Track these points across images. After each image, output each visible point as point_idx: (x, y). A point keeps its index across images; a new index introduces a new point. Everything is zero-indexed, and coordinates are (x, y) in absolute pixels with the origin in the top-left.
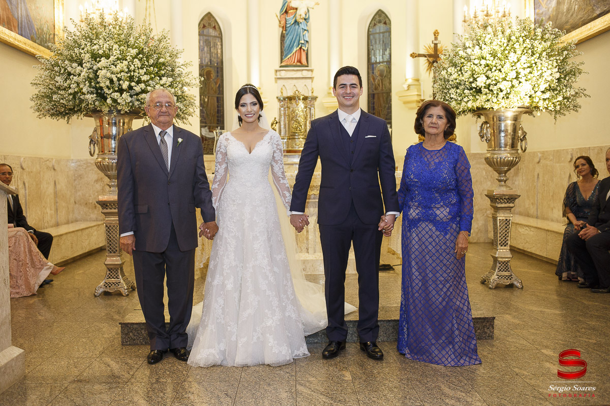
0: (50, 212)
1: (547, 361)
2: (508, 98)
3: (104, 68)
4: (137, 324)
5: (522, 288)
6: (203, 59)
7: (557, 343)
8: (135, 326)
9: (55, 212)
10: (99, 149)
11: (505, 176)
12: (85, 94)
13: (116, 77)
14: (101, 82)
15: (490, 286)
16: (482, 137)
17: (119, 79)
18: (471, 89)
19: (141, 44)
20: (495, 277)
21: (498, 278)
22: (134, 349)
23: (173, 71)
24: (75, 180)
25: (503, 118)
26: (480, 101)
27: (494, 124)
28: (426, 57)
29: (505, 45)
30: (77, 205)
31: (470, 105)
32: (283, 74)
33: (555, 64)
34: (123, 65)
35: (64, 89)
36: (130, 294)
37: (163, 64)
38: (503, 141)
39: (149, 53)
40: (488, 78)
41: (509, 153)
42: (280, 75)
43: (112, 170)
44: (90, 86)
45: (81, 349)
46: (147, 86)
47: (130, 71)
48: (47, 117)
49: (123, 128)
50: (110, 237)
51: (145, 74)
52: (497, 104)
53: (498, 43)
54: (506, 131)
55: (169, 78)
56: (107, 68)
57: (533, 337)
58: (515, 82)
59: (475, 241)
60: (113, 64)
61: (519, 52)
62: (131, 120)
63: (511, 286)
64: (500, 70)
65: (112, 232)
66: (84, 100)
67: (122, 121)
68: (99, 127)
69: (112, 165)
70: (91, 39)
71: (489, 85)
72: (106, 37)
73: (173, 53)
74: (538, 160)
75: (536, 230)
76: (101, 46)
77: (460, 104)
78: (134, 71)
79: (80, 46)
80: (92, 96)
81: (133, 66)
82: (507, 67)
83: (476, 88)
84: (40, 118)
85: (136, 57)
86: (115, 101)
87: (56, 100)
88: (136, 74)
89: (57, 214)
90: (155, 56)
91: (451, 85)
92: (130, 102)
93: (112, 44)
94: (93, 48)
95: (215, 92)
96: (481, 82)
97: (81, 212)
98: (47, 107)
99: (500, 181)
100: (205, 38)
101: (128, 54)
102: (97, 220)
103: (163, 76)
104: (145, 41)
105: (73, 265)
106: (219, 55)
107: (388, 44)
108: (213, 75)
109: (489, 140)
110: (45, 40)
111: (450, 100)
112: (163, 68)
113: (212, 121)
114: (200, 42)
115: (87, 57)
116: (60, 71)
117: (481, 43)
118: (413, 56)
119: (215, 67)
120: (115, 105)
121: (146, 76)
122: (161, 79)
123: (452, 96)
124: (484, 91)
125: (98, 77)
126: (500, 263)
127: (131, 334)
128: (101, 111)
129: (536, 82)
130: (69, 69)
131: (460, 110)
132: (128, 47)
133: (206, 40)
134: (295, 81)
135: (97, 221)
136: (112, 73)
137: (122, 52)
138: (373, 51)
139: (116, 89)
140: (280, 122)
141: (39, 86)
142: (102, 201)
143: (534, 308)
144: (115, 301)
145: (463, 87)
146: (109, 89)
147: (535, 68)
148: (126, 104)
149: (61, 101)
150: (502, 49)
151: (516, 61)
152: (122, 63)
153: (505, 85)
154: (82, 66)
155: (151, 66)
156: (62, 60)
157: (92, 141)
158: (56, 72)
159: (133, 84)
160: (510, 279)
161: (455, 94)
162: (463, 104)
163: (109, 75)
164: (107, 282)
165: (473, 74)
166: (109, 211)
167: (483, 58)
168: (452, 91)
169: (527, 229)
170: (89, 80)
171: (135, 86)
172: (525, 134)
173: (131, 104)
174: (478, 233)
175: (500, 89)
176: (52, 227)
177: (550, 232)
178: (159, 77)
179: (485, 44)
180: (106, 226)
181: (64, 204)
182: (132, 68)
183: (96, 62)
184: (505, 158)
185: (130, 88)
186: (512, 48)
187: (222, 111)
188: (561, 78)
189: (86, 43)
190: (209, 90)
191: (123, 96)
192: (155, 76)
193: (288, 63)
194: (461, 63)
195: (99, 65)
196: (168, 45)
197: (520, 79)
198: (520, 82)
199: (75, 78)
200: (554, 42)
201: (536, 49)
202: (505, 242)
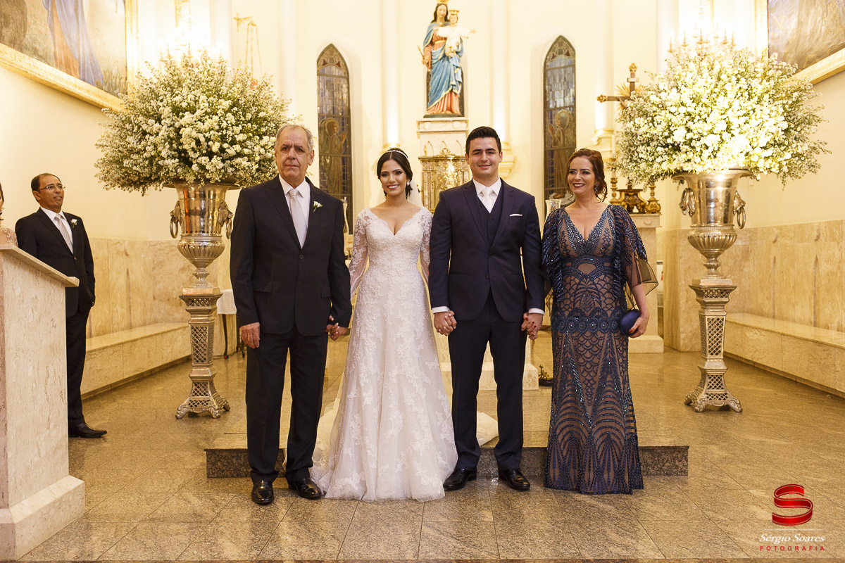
0: (120, 310)
1: (754, 504)
2: (715, 157)
3: (189, 125)
4: (226, 450)
5: (741, 411)
6: (324, 106)
7: (773, 482)
8: (224, 454)
9: (127, 310)
10: (183, 228)
11: (716, 261)
12: (164, 159)
13: (204, 136)
14: (184, 143)
15: (696, 408)
16: (684, 209)
17: (208, 140)
18: (667, 145)
19: (236, 94)
20: (703, 396)
21: (708, 397)
22: (223, 482)
23: (277, 127)
24: (154, 269)
25: (711, 183)
26: (679, 161)
27: (699, 191)
28: (619, 100)
29: (712, 86)
30: (157, 301)
31: (665, 167)
32: (428, 126)
33: (781, 110)
34: (213, 120)
35: (138, 153)
36: (222, 417)
37: (265, 119)
38: (712, 214)
39: (246, 105)
40: (689, 130)
41: (720, 230)
42: (424, 128)
43: (200, 255)
44: (171, 149)
45: (155, 482)
46: (243, 147)
47: (221, 129)
48: (116, 187)
49: (214, 202)
50: (197, 342)
51: (241, 132)
52: (699, 166)
53: (703, 85)
54: (716, 200)
55: (272, 138)
56: (192, 125)
57: (741, 474)
58: (726, 136)
59: (688, 349)
60: (200, 120)
61: (731, 95)
62: (224, 191)
63: (726, 409)
64: (705, 120)
65: (200, 335)
66: (163, 167)
67: (212, 192)
68: (183, 201)
69: (200, 249)
70: (172, 88)
71: (691, 140)
72: (190, 86)
73: (277, 105)
74: (774, 238)
75: (768, 333)
76: (185, 97)
77: (651, 166)
78: (227, 129)
79: (157, 96)
80: (173, 161)
81: (225, 122)
82: (715, 117)
83: (673, 145)
84: (107, 189)
85: (229, 111)
86: (202, 167)
87: (127, 166)
88: (229, 133)
89: (130, 313)
90: (254, 109)
91: (640, 141)
92: (222, 168)
93: (198, 95)
94: (175, 99)
95: (340, 151)
96: (679, 136)
97: (162, 311)
98: (116, 176)
99: (709, 267)
100: (326, 78)
101: (218, 107)
102: (182, 320)
103: (265, 134)
104: (240, 89)
105: (150, 379)
106: (345, 101)
107: (572, 82)
108: (337, 128)
109: (693, 213)
110: (114, 85)
111: (638, 160)
112: (264, 124)
113: (336, 189)
114: (319, 85)
115: (166, 111)
116: (133, 130)
117: (680, 84)
118: (601, 99)
119: (339, 117)
120: (202, 172)
121: (242, 135)
122: (261, 138)
123: (641, 155)
124: (684, 148)
125: (180, 136)
126: (710, 378)
127: (219, 464)
128: (184, 181)
129: (755, 135)
130: (144, 127)
131: (653, 174)
132: (219, 98)
133: (327, 81)
134: (443, 136)
135: (183, 322)
136: (199, 132)
137: (211, 105)
138: (551, 93)
139: (205, 152)
140: (423, 191)
141: (106, 147)
142: (186, 296)
143: (752, 438)
144: (204, 425)
145: (655, 143)
146: (195, 152)
147: (753, 117)
148: (216, 171)
149: (134, 168)
150: (709, 91)
151: (727, 107)
152: (212, 118)
153: (711, 141)
154: (160, 123)
155: (249, 122)
156: (135, 115)
157: (175, 219)
158: (127, 131)
159: (225, 145)
160: (724, 399)
161: (644, 152)
162: (656, 165)
163: (194, 134)
164: (193, 400)
165: (670, 126)
166: (195, 308)
167: (682, 104)
168: (641, 149)
169: (757, 332)
170: (169, 140)
171: (229, 148)
172: (742, 204)
173: (223, 171)
174: (692, 338)
175: (705, 144)
176: (123, 330)
177: (786, 337)
178: (259, 136)
179: (686, 86)
180: (192, 328)
181: (139, 300)
182: (224, 125)
183: (178, 117)
184: (715, 237)
185: (222, 150)
186: (722, 90)
187: (348, 176)
188: (791, 128)
189: (166, 93)
190: (331, 148)
191: (213, 160)
192: (254, 135)
193: (435, 112)
194: (654, 112)
195: (182, 122)
196: (271, 94)
197: (732, 132)
198: (732, 135)
199: (152, 138)
200: (780, 80)
201: (754, 91)
202: (717, 349)
